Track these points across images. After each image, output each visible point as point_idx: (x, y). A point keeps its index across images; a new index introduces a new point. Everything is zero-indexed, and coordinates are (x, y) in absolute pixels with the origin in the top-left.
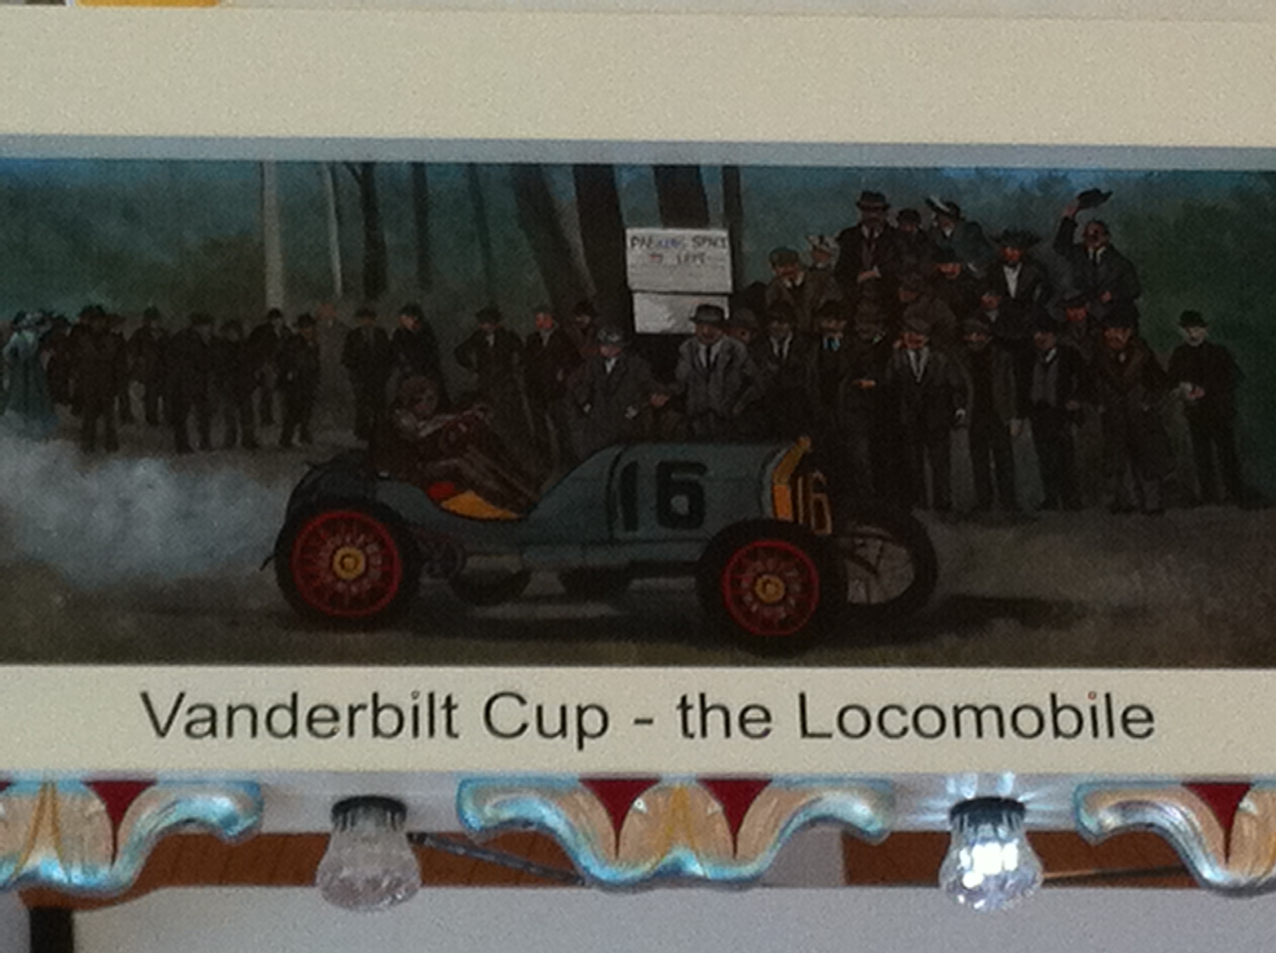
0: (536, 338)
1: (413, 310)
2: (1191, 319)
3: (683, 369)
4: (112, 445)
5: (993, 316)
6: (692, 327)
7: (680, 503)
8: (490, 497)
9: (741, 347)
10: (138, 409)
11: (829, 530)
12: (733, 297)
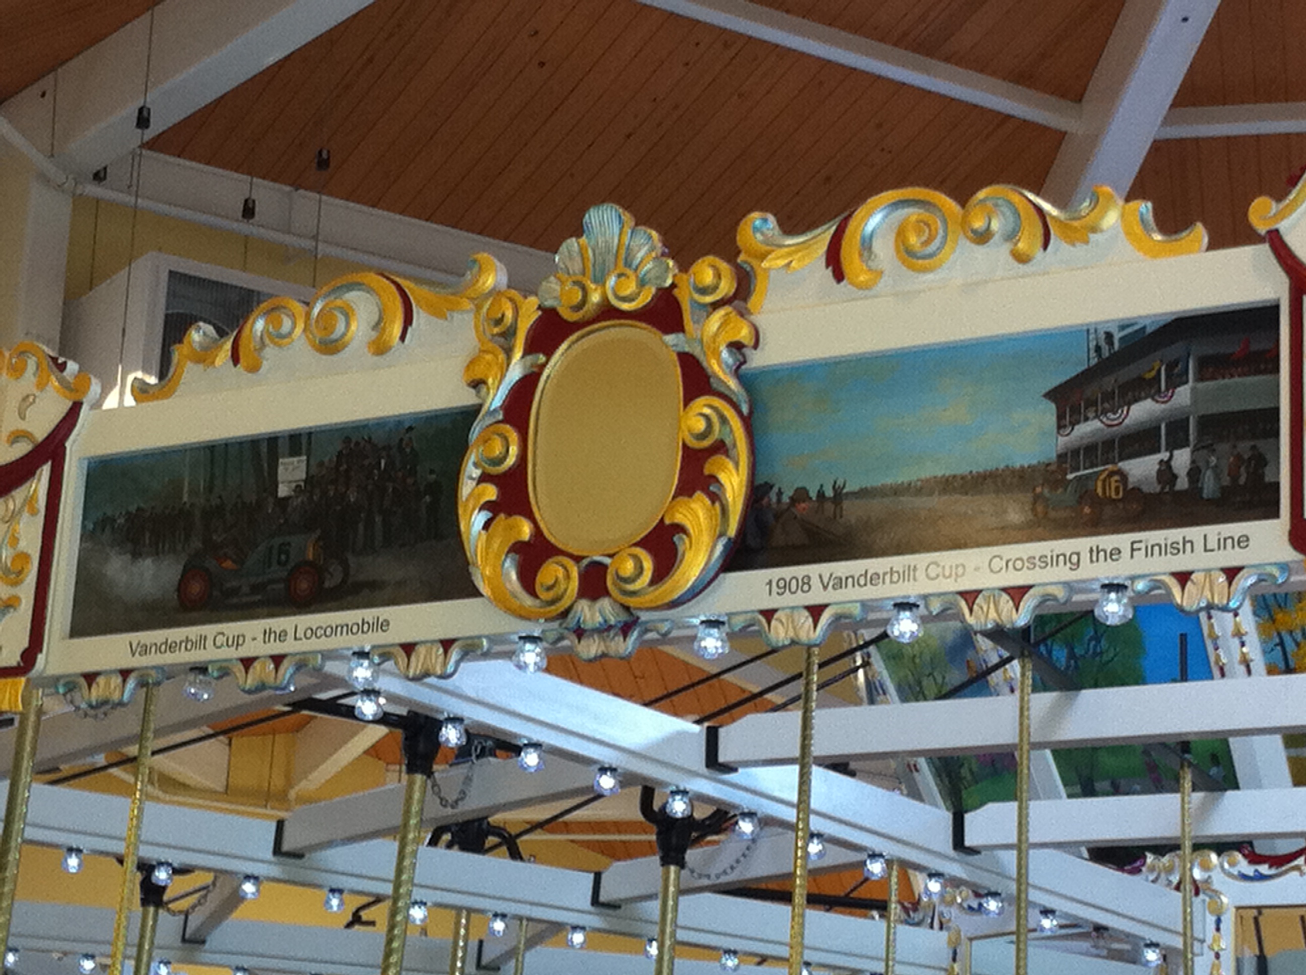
0: (251, 503)
1: (220, 497)
2: (432, 472)
3: (289, 509)
4: (140, 555)
5: (376, 478)
6: (293, 493)
7: (283, 557)
8: (234, 561)
9: (305, 499)
10: (147, 541)
11: (322, 562)
12: (306, 481)
